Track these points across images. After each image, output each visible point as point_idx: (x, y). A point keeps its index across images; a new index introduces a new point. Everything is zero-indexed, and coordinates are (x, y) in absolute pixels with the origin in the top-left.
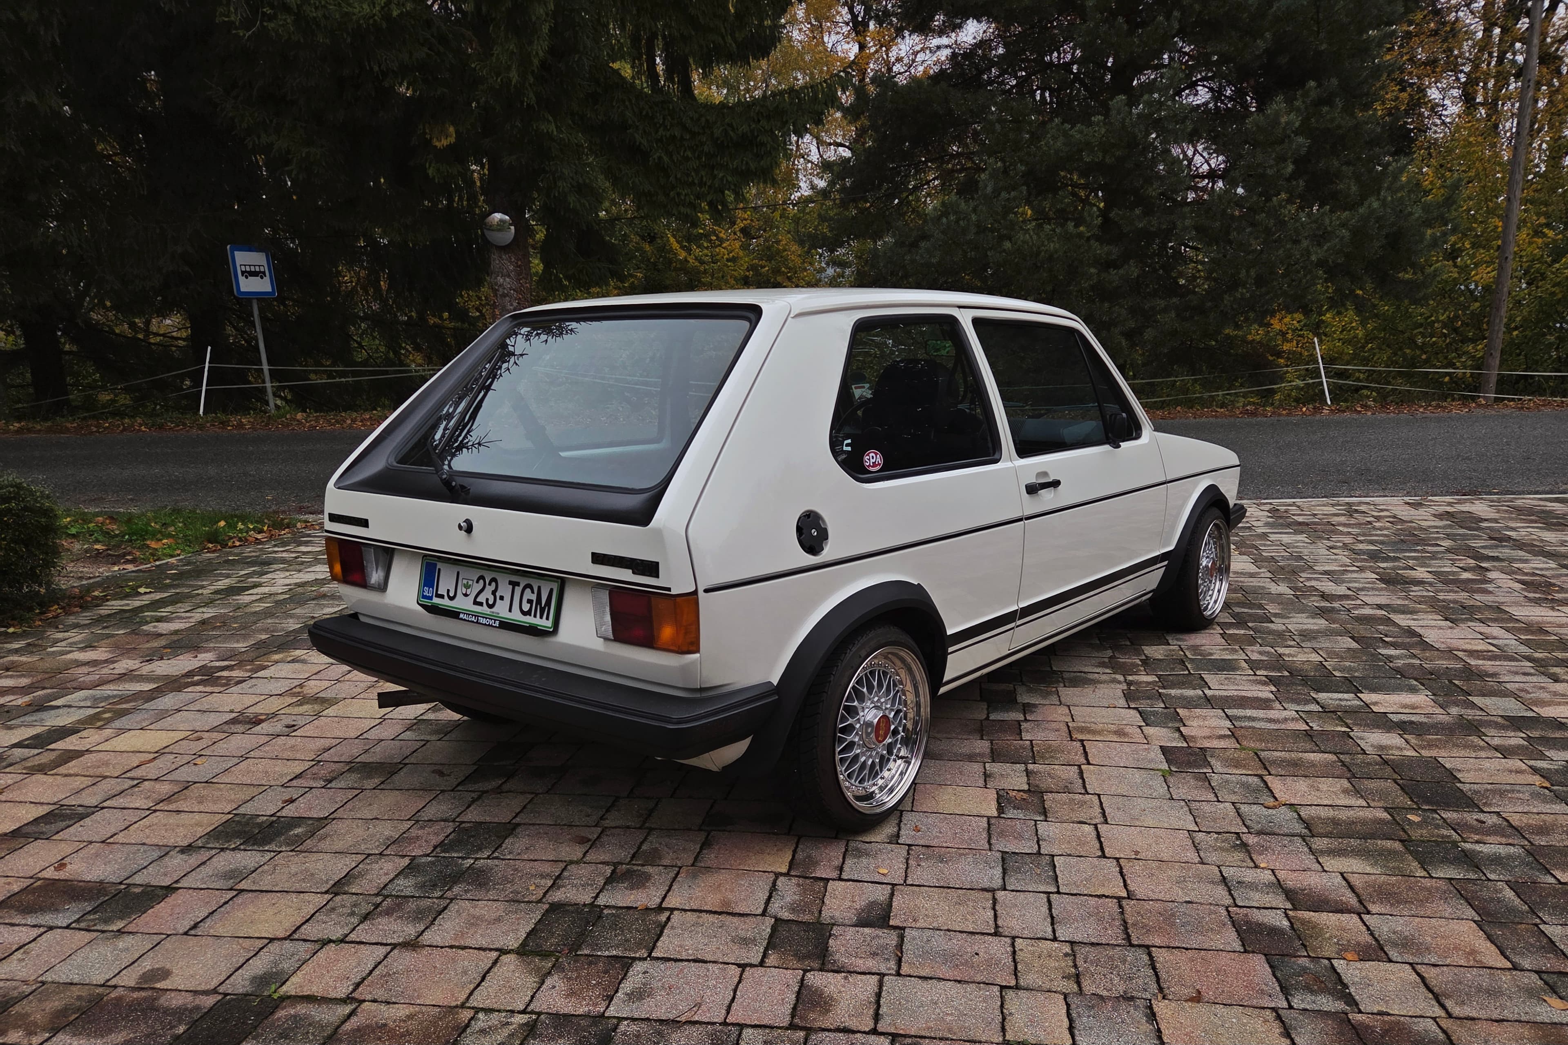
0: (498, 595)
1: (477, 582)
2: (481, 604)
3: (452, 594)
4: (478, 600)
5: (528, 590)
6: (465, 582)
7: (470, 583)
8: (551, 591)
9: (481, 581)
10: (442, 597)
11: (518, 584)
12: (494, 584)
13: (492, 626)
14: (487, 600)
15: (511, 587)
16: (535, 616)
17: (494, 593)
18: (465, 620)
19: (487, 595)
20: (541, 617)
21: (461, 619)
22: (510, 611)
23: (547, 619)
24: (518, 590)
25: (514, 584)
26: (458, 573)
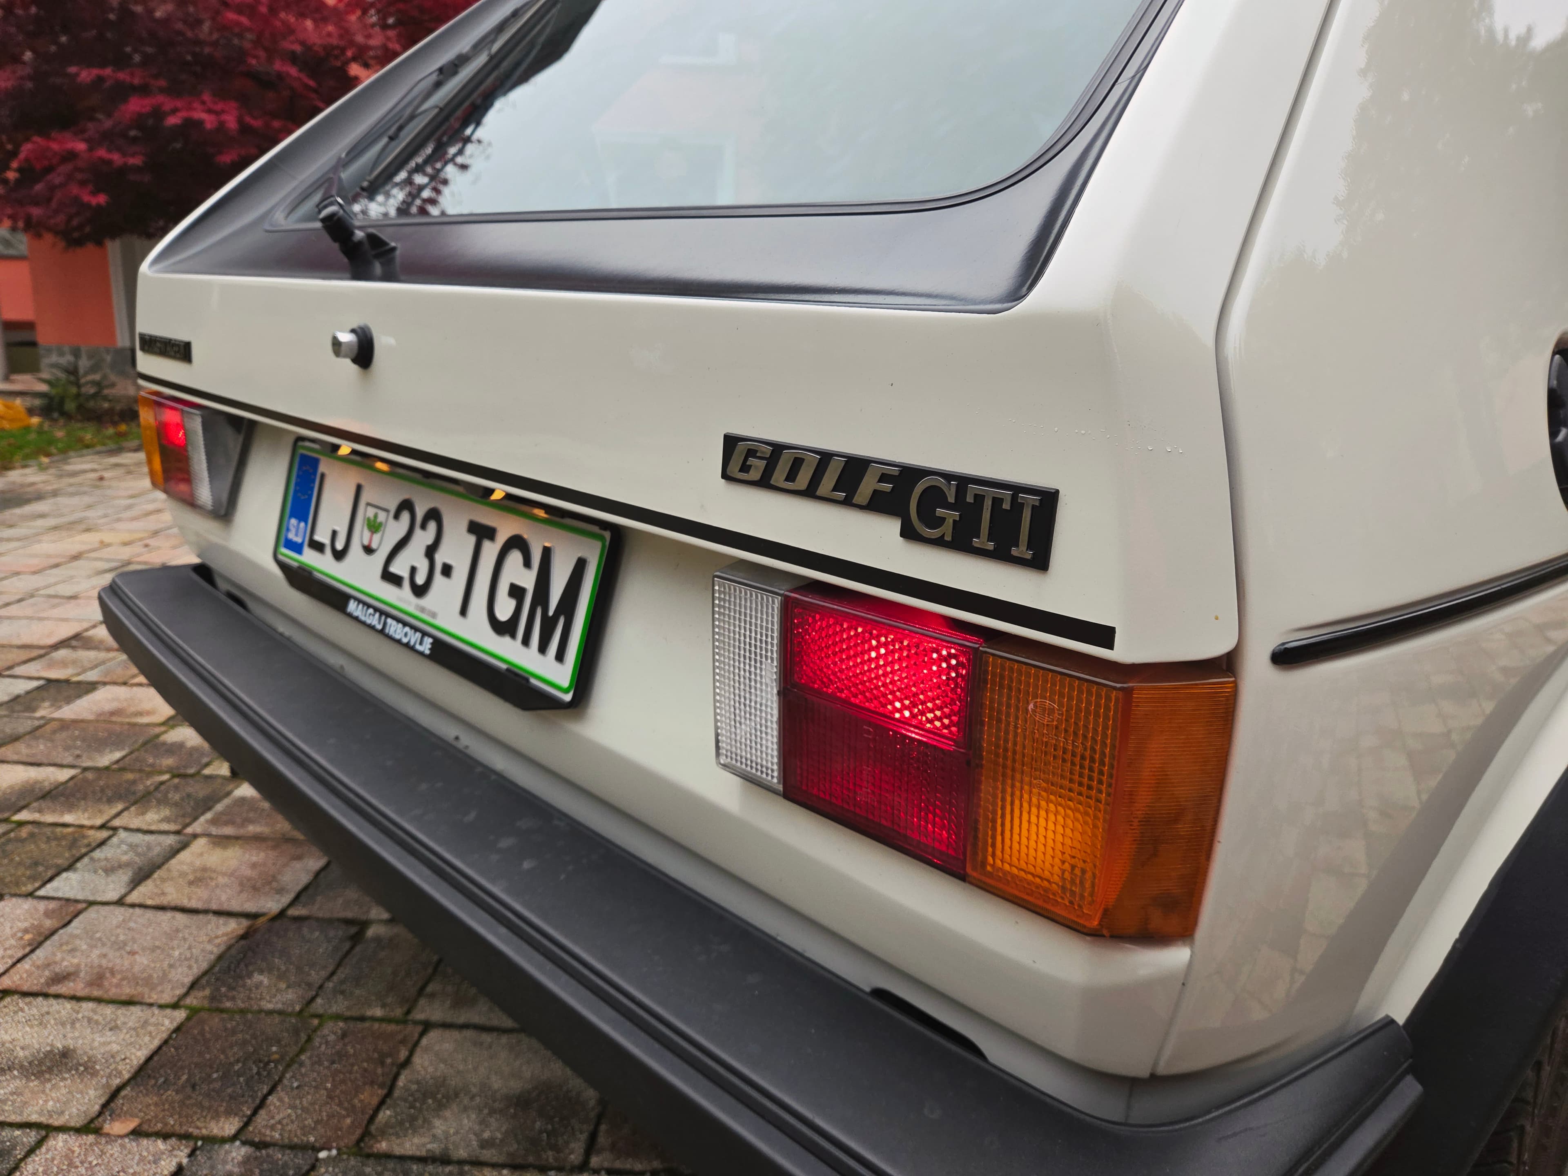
0: (440, 558)
1: (397, 517)
2: (398, 580)
3: (340, 543)
4: (394, 567)
5: (515, 557)
6: (371, 512)
7: (382, 517)
8: (580, 565)
9: (405, 516)
10: (318, 547)
11: (491, 534)
12: (432, 526)
13: (412, 649)
15: (473, 539)
16: (526, 642)
17: (430, 552)
18: (356, 619)
19: (414, 553)
20: (543, 649)
21: (350, 615)
22: (464, 612)
23: (560, 657)
24: (490, 551)
25: (481, 533)
26: (358, 488)
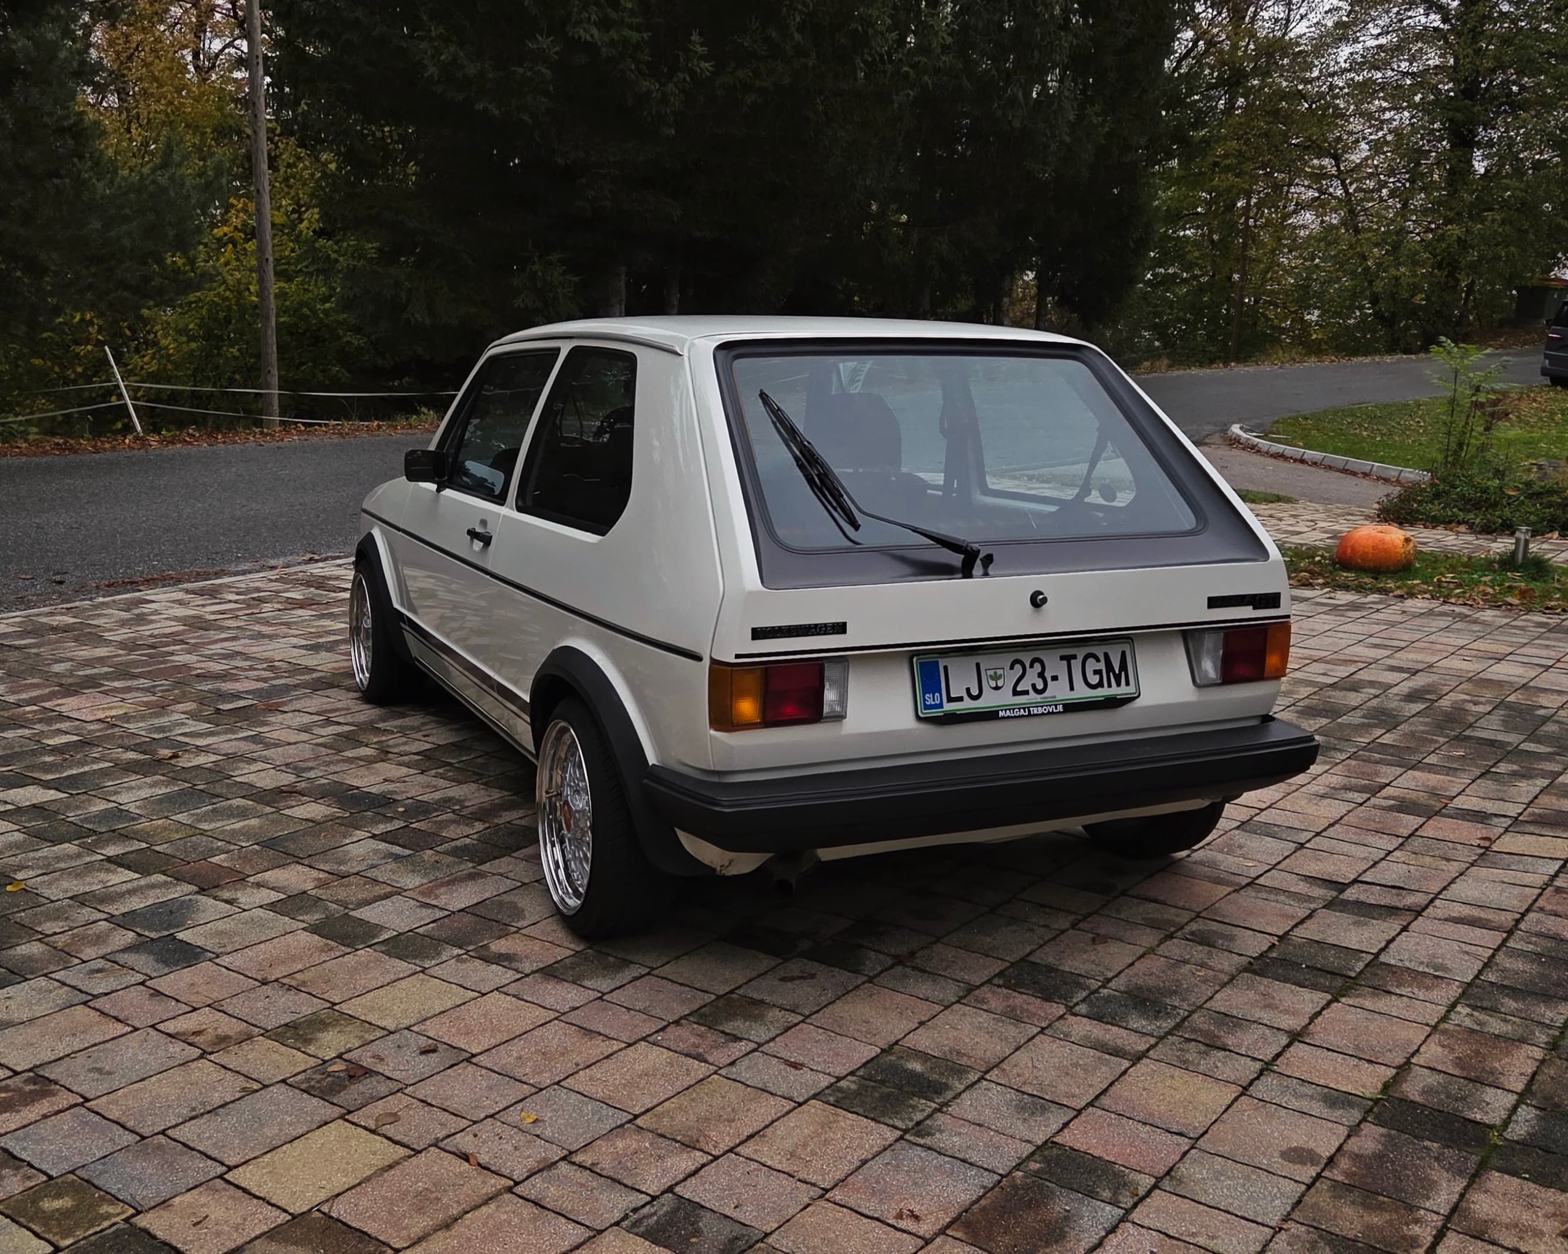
0: (1048, 675)
1: (1012, 668)
2: (1026, 693)
3: (975, 692)
4: (1018, 689)
6: (991, 672)
7: (1000, 672)
8: (1123, 654)
9: (1018, 667)
10: (960, 699)
11: (1074, 657)
12: (1037, 666)
13: (1053, 713)
14: (1034, 686)
15: (1065, 662)
16: (1110, 686)
17: (1041, 675)
18: (1009, 717)
19: (1032, 677)
20: (1119, 684)
21: (1003, 718)
22: (1072, 688)
23: (1128, 684)
24: (1076, 665)
25: (1068, 659)
26: (978, 665)
